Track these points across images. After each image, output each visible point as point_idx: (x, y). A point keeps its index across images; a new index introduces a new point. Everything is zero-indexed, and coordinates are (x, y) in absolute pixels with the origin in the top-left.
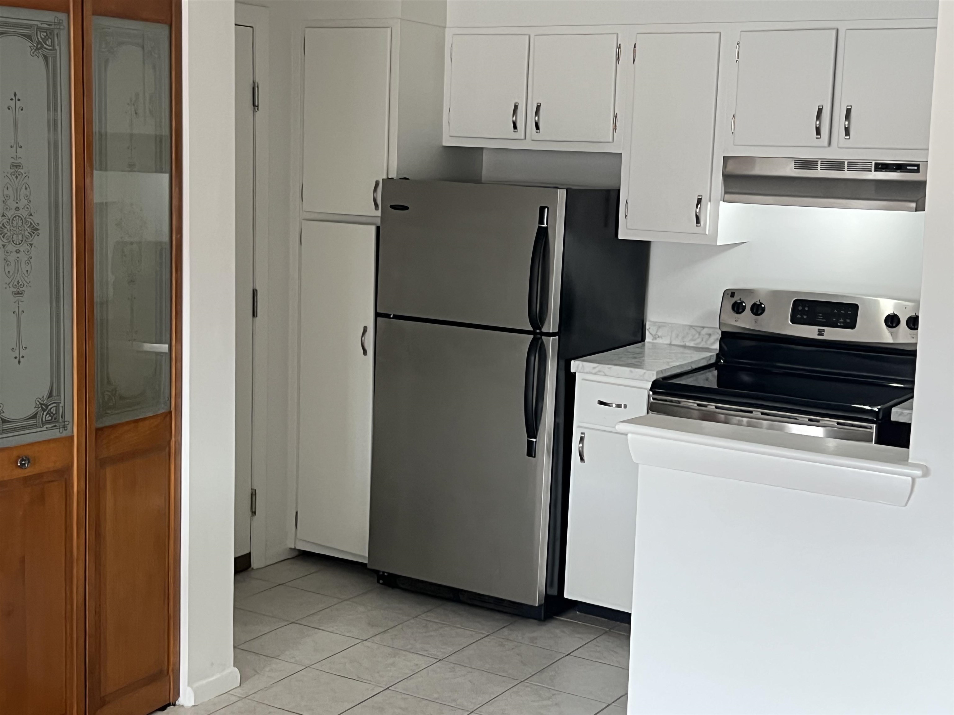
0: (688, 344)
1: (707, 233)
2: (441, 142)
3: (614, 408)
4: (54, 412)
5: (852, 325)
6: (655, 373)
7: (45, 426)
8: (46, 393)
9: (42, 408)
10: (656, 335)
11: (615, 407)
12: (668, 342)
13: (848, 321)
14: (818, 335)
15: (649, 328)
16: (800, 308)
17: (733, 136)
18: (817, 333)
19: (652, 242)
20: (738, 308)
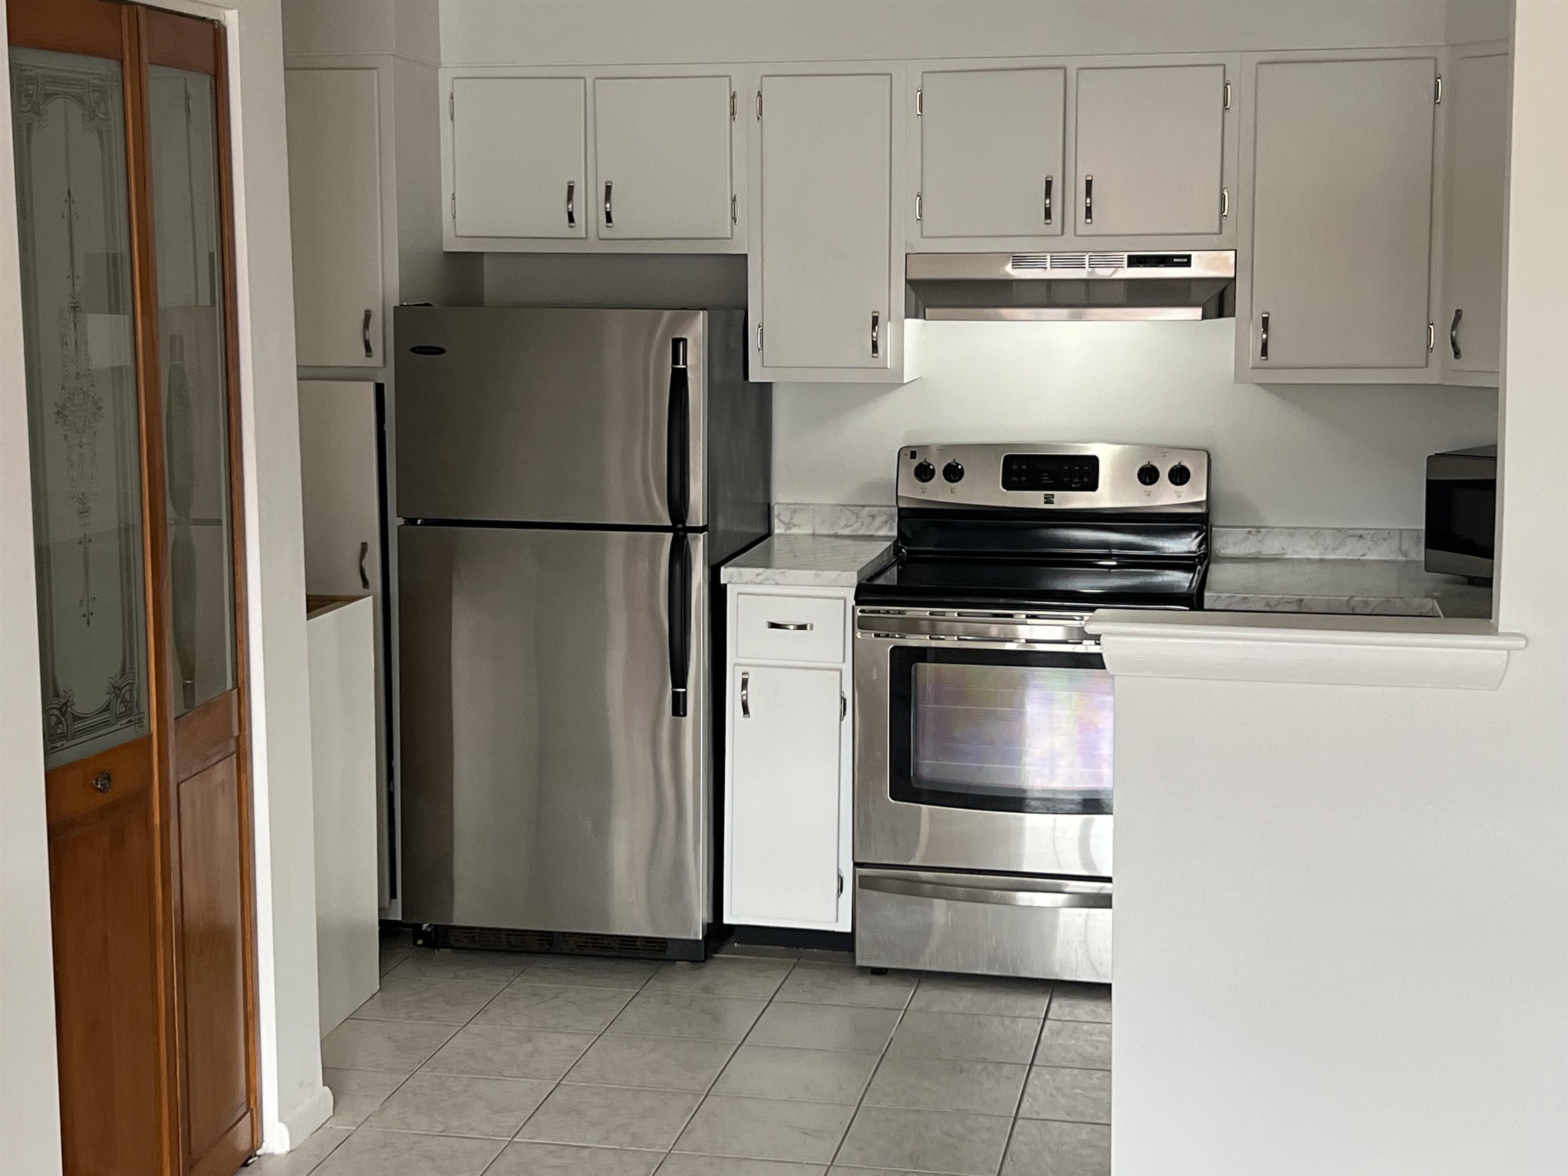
0: (840, 532)
1: (889, 367)
2: (442, 248)
3: (792, 633)
4: (128, 700)
5: (1092, 485)
6: (855, 574)
7: (119, 723)
8: (117, 670)
9: (116, 694)
10: (789, 523)
11: (794, 629)
12: (811, 532)
13: (1086, 480)
14: (1046, 503)
15: (779, 514)
16: (1015, 467)
17: (920, 225)
18: (1043, 500)
19: (774, 385)
20: (924, 473)
